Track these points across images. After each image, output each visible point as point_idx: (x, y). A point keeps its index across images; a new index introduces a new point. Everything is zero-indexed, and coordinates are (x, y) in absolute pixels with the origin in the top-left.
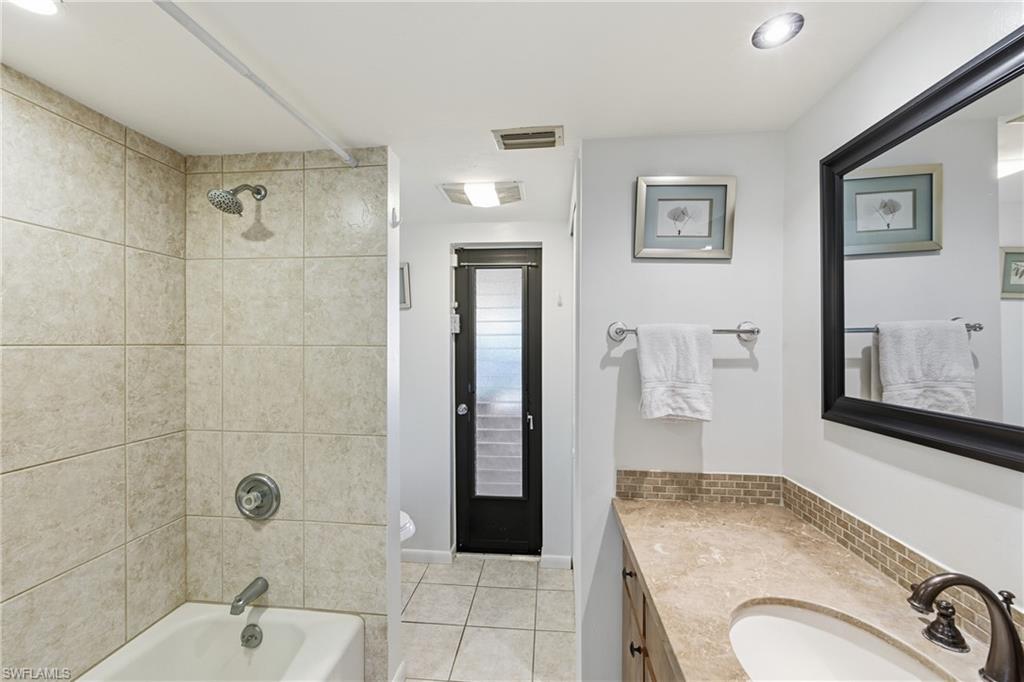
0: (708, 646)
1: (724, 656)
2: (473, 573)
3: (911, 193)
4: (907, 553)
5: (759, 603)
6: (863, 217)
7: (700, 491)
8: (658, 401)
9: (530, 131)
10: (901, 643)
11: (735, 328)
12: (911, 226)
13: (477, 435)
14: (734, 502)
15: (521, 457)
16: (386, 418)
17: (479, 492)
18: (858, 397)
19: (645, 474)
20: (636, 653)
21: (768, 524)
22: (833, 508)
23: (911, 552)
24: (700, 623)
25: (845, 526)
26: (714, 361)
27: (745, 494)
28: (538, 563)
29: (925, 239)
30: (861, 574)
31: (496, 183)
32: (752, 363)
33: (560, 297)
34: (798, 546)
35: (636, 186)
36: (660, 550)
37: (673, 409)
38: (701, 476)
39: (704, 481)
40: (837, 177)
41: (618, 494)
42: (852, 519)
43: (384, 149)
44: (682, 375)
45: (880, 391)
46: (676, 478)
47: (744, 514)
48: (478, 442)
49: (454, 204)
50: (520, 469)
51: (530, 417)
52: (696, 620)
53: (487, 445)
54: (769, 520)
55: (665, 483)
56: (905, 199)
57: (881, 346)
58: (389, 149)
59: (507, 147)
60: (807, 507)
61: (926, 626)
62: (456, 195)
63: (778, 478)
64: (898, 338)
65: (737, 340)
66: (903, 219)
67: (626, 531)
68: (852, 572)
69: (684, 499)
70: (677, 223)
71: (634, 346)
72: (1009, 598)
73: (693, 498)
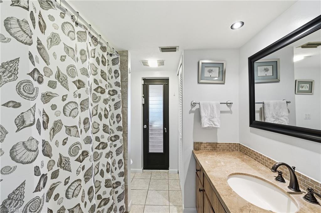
0: (222, 184)
1: (226, 186)
2: (149, 175)
3: (272, 66)
4: (271, 160)
5: (234, 174)
6: (259, 72)
7: (217, 148)
8: (206, 123)
9: (169, 47)
10: (269, 182)
11: (226, 102)
12: (272, 75)
13: (149, 134)
14: (226, 151)
15: (163, 141)
16: (127, 129)
17: (150, 151)
18: (259, 121)
19: (201, 143)
20: (201, 191)
21: (236, 156)
22: (253, 151)
23: (272, 160)
24: (220, 179)
25: (256, 155)
26: (221, 111)
27: (229, 148)
28: (168, 172)
29: (275, 79)
30: (260, 167)
31: (158, 61)
32: (231, 112)
33: (174, 93)
34: (243, 161)
35: (199, 63)
36: (207, 163)
37: (210, 125)
38: (217, 143)
39: (218, 145)
40: (253, 63)
41: (194, 149)
42: (257, 153)
43: (127, 51)
44: (212, 115)
45: (265, 119)
46: (210, 144)
47: (229, 153)
48: (150, 136)
49: (144, 66)
50: (162, 144)
51: (165, 129)
52: (218, 178)
53: (153, 137)
54: (236, 155)
55: (207, 146)
56: (270, 68)
57: (264, 107)
58: (129, 51)
59: (162, 51)
60: (246, 151)
61: (275, 178)
62: (145, 63)
63: (238, 144)
64: (269, 105)
65: (226, 106)
66: (270, 73)
67: (198, 158)
68: (258, 166)
69: (212, 150)
70: (210, 73)
71: (199, 107)
72: (294, 168)
73: (215, 150)
